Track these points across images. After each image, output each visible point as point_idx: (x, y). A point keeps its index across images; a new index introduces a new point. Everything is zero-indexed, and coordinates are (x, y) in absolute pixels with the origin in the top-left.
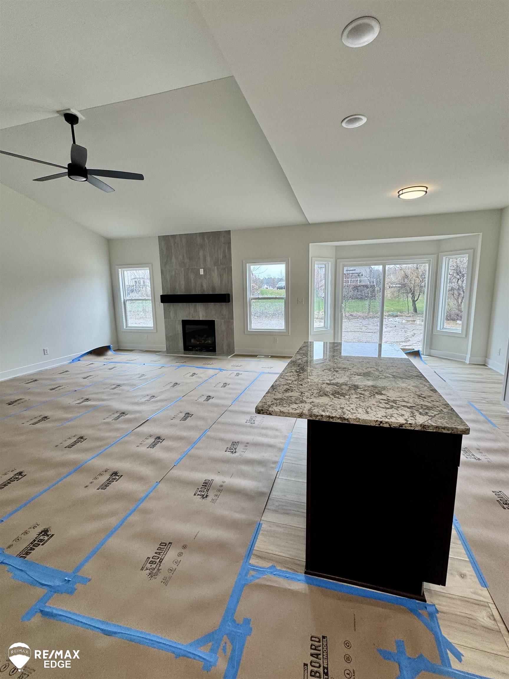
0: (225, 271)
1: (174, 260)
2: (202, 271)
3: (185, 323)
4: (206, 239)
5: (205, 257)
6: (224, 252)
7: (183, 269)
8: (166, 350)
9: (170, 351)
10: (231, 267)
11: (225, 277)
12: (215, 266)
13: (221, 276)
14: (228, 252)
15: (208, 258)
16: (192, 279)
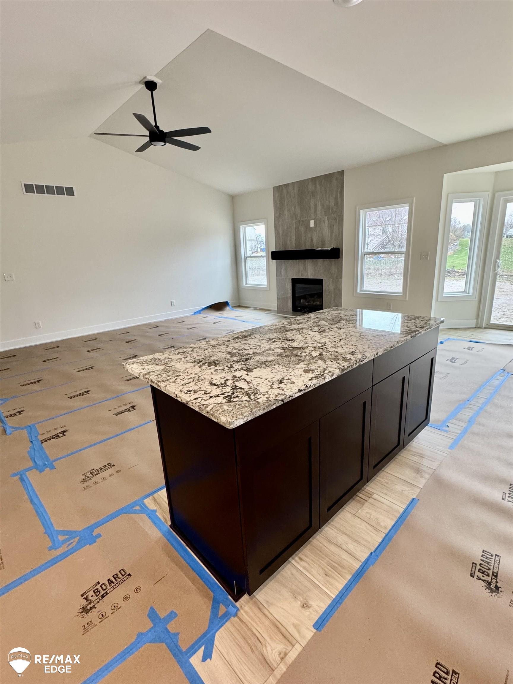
0: (336, 221)
1: (286, 212)
2: (312, 223)
3: (295, 282)
4: (318, 185)
5: (316, 206)
6: (336, 198)
7: (294, 221)
8: (277, 309)
9: (280, 311)
10: (343, 215)
11: (336, 228)
12: (326, 216)
13: (331, 227)
14: (340, 197)
15: (319, 207)
16: (303, 232)
